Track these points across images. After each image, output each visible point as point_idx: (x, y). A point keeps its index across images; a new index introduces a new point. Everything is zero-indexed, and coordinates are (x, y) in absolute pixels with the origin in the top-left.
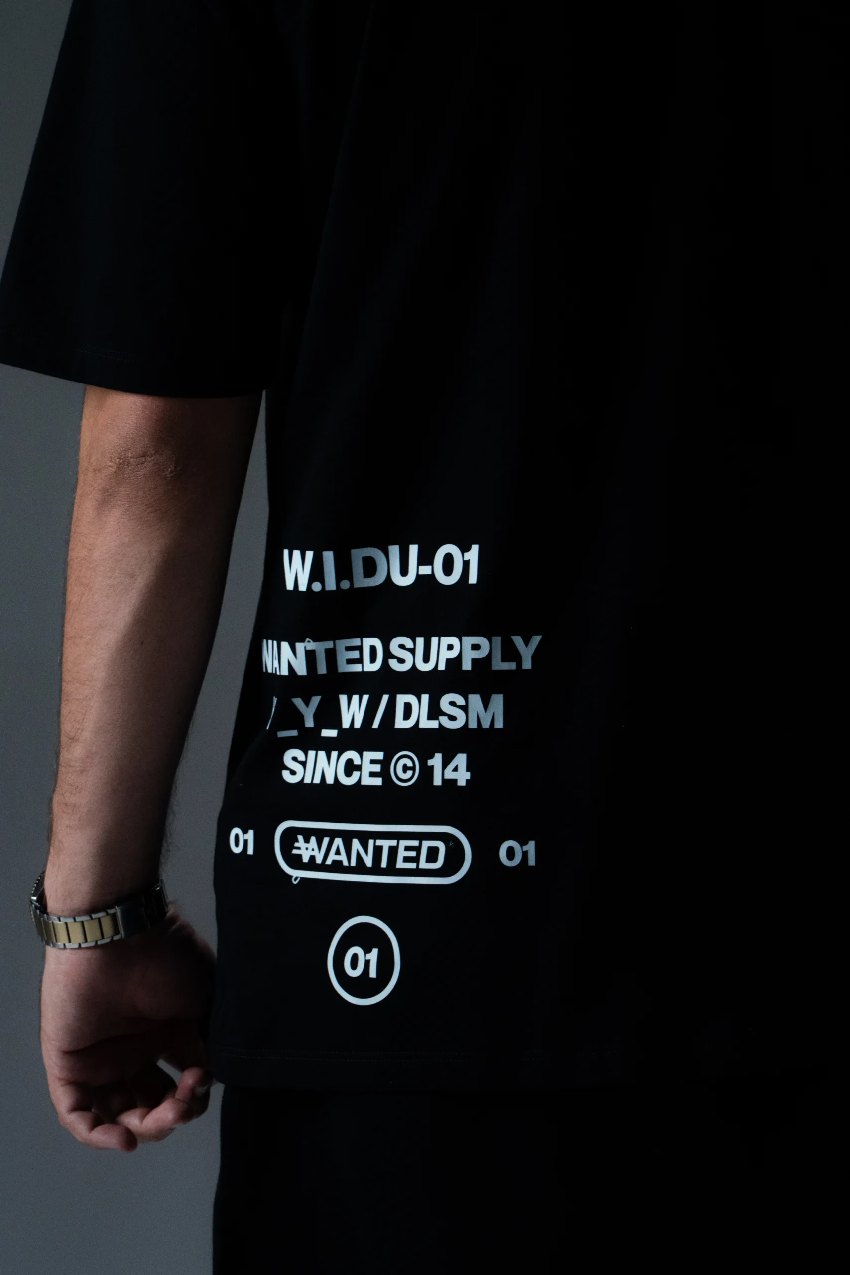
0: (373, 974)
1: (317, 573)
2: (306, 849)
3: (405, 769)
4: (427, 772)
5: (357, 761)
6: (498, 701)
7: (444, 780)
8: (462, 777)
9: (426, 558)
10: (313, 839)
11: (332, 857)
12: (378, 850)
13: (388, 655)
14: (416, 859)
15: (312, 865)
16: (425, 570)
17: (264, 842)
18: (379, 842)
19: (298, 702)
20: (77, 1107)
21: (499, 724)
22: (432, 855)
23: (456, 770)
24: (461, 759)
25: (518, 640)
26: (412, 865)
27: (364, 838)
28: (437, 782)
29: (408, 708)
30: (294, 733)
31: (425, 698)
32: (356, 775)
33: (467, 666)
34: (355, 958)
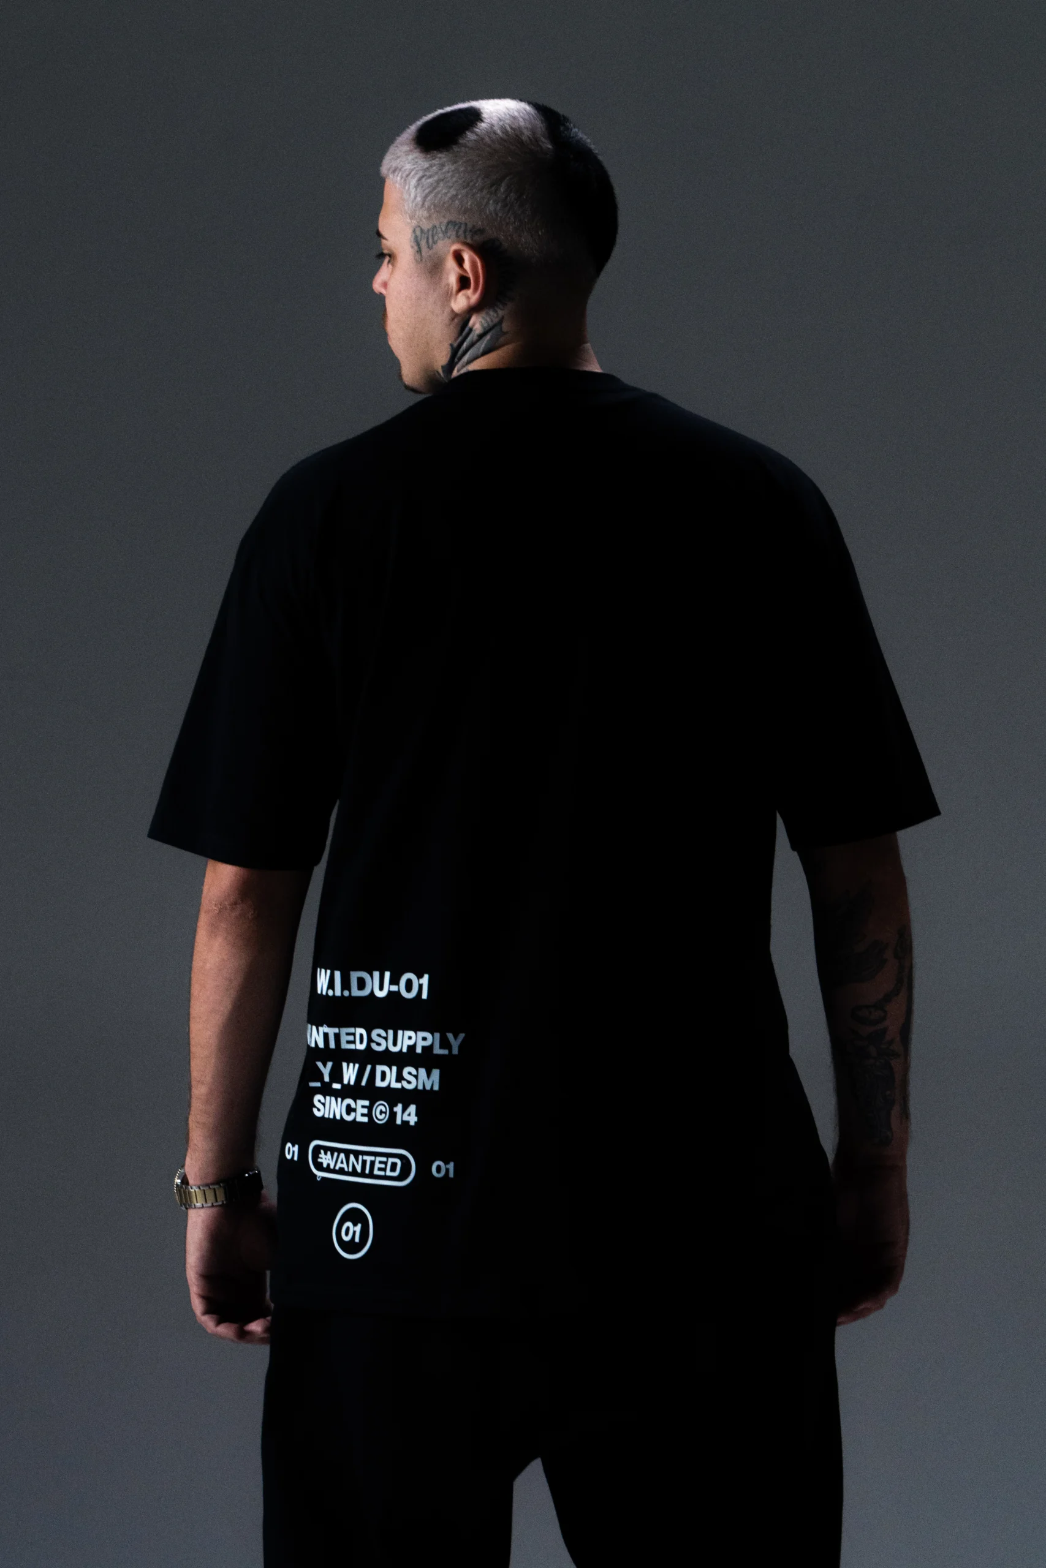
0: (357, 1240)
1: (331, 985)
2: (325, 1159)
3: (381, 1112)
4: (393, 1115)
5: (353, 1105)
6: (436, 1073)
7: (402, 1121)
8: (413, 1120)
9: (394, 981)
10: (329, 1153)
11: (339, 1165)
12: (364, 1162)
13: (370, 1040)
14: (384, 1170)
15: (328, 1169)
16: (394, 988)
17: (303, 1152)
18: (365, 1157)
19: (320, 1064)
20: (207, 1312)
21: (436, 1088)
22: (394, 1167)
23: (409, 1115)
24: (412, 1108)
25: (450, 1036)
26: (382, 1173)
27: (357, 1154)
28: (399, 1122)
29: (384, 1074)
30: (318, 1084)
31: (394, 1068)
32: (353, 1114)
33: (419, 1050)
34: (348, 1229)
